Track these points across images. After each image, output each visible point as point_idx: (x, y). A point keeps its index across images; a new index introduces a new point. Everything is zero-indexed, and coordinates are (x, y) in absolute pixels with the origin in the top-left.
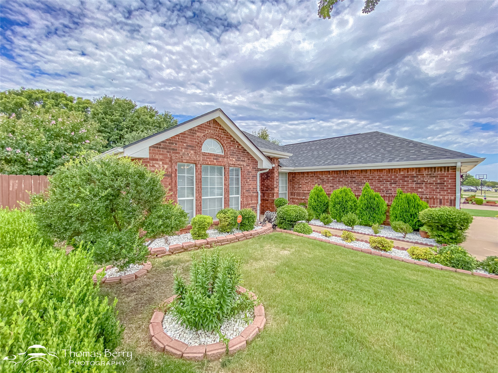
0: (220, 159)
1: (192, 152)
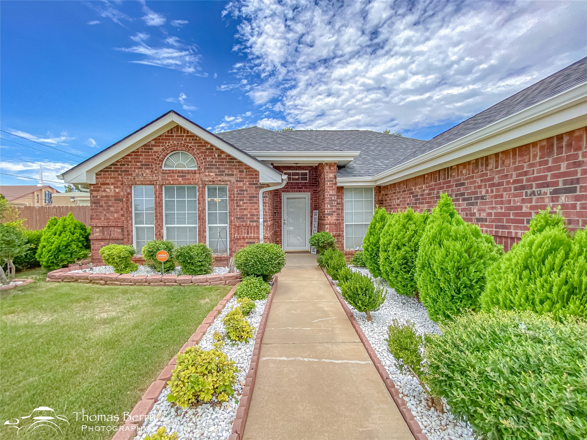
0: (188, 176)
1: (147, 171)
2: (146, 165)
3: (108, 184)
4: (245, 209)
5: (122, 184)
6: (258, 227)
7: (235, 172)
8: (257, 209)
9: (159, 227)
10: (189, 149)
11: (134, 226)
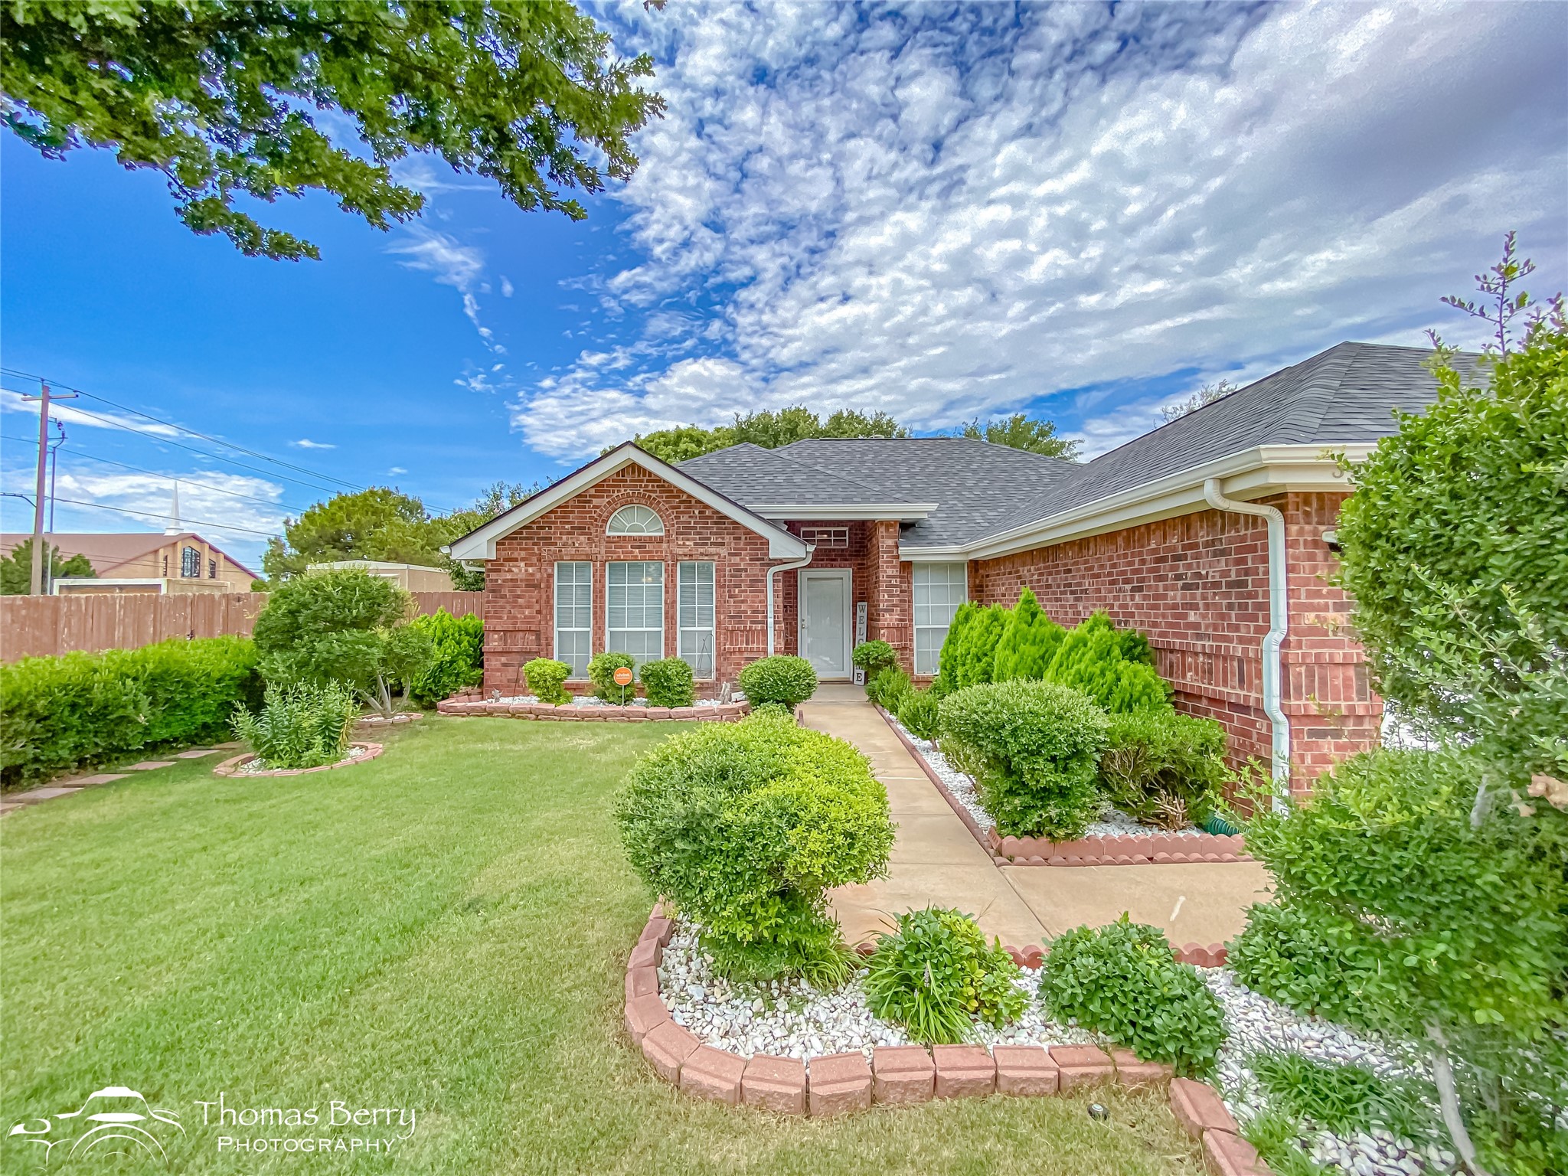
0: (649, 547)
1: (582, 538)
2: (580, 528)
3: (516, 560)
4: (743, 602)
5: (539, 560)
6: (765, 632)
7: (727, 539)
8: (764, 602)
9: (599, 630)
10: (650, 502)
11: (556, 630)
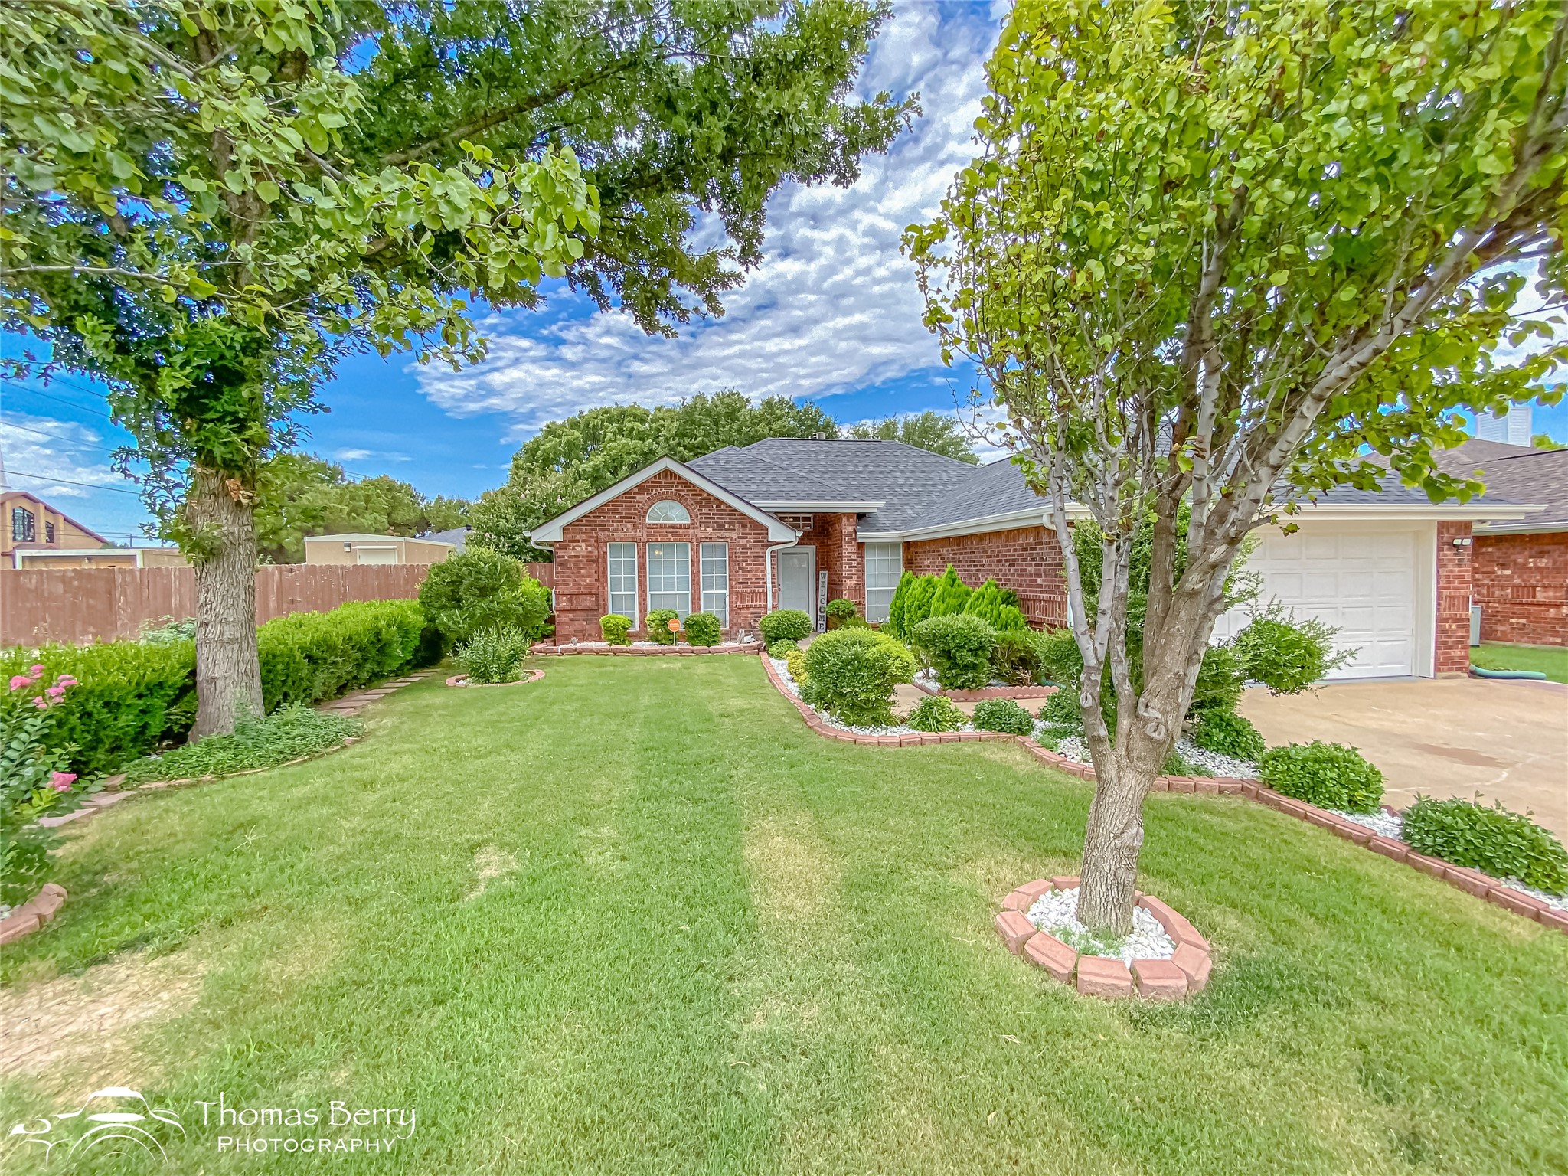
0: (680, 532)
1: (629, 525)
2: (627, 518)
3: (578, 541)
4: (749, 572)
5: (596, 541)
6: (765, 594)
7: (737, 526)
8: (764, 572)
9: (643, 593)
10: (678, 498)
11: (610, 593)
